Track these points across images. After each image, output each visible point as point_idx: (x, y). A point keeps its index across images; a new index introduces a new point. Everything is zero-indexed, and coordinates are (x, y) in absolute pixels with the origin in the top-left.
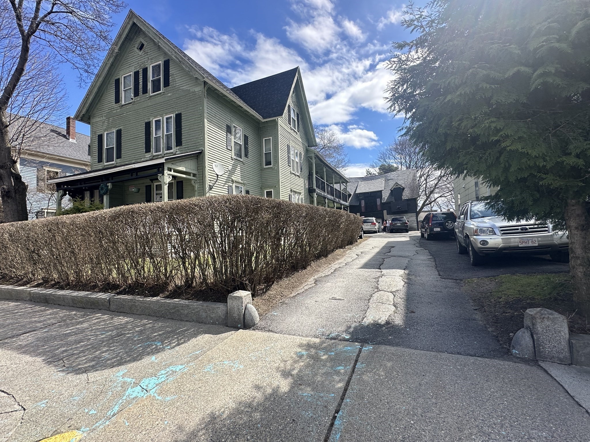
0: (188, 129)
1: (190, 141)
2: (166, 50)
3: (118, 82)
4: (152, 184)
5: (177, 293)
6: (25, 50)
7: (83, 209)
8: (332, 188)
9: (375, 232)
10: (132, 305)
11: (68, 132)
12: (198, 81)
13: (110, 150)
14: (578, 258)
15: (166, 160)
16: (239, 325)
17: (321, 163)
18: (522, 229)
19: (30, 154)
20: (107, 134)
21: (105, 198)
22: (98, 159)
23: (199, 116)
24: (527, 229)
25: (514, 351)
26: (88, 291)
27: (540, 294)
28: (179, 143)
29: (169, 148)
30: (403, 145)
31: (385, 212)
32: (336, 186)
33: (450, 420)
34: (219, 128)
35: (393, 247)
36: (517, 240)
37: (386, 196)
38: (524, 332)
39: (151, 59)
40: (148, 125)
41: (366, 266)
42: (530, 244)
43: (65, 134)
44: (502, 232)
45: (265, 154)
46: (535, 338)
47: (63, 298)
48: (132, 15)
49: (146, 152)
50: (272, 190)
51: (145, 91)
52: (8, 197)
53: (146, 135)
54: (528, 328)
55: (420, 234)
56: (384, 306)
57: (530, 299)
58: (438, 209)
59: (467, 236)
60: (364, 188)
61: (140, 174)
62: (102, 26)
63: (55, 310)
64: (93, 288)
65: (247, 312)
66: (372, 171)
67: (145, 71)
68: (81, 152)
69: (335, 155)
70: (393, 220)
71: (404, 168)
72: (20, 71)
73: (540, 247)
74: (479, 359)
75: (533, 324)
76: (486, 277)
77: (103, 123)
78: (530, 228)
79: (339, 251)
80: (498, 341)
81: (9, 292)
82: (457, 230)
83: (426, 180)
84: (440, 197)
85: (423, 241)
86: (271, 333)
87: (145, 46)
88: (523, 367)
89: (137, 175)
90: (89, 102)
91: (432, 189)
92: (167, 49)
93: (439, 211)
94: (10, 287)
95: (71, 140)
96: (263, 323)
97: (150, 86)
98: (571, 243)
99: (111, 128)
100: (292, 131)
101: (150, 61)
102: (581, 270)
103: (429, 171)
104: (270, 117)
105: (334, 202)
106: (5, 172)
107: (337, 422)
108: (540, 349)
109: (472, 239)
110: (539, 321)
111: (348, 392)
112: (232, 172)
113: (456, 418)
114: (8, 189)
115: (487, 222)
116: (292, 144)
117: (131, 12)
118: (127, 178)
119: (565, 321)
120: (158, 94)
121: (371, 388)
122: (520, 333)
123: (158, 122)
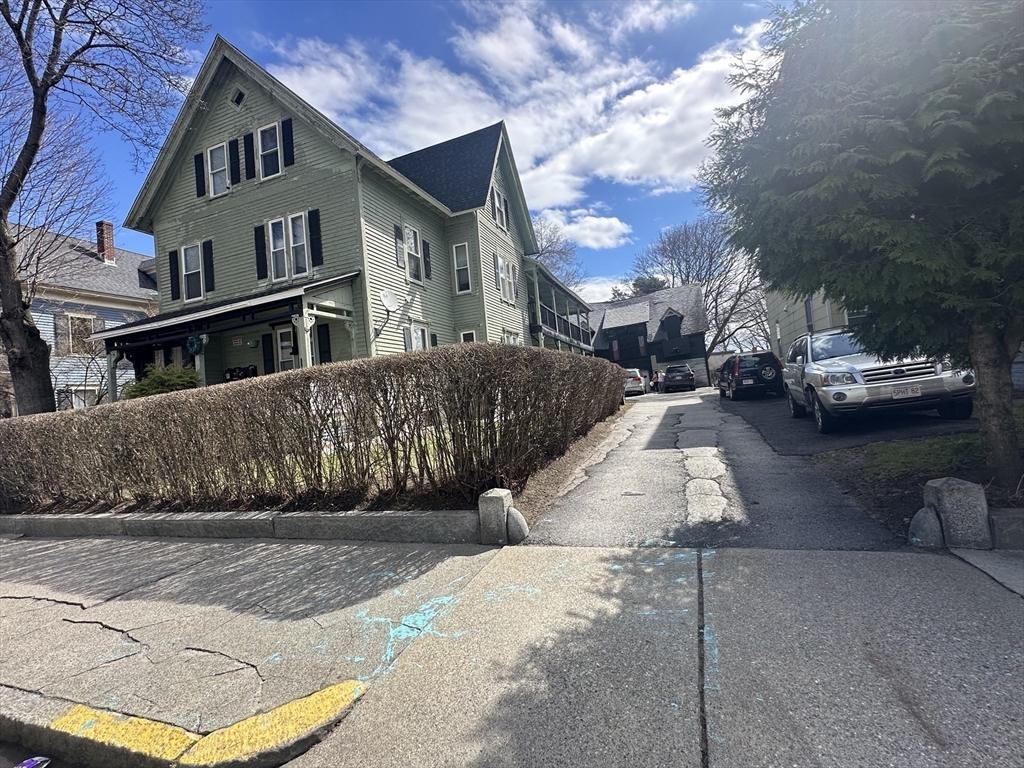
0: (332, 235)
1: (336, 255)
2: (287, 104)
3: (199, 159)
4: (273, 333)
5: (383, 501)
6: (40, 111)
7: (169, 380)
8: (566, 322)
9: (640, 393)
10: (315, 525)
11: (101, 248)
12: (346, 154)
13: (192, 278)
14: (990, 406)
15: (305, 290)
16: (500, 541)
17: (548, 281)
18: (895, 372)
19: (49, 292)
20: (185, 250)
21: (198, 359)
22: (172, 293)
23: (351, 213)
24: (903, 371)
25: (914, 539)
26: (228, 510)
27: (935, 465)
28: (317, 260)
29: (300, 269)
30: (675, 243)
31: (653, 358)
32: (573, 319)
33: (853, 621)
34: (384, 232)
35: (682, 415)
36: (889, 388)
37: (653, 331)
38: (927, 512)
39: (259, 119)
40: (260, 232)
41: (653, 444)
42: (910, 394)
43: (95, 250)
44: (867, 378)
45: (458, 270)
46: (943, 518)
47: (187, 525)
48: (220, 43)
49: (260, 278)
50: (474, 332)
51: (251, 173)
52: (22, 368)
53: (257, 249)
54: (931, 506)
55: (718, 392)
56: (709, 499)
57: (923, 471)
58: (736, 348)
59: (810, 388)
60: (616, 319)
61: (259, 316)
62: (171, 65)
63: (180, 545)
64: (236, 505)
65: (510, 520)
66: (622, 288)
67: (249, 139)
68: (127, 283)
69: (561, 265)
70: (669, 371)
71: (678, 281)
72: (32, 148)
73: (925, 397)
74: (869, 553)
75: (939, 500)
76: (848, 448)
77: (178, 230)
78: (908, 370)
79: (600, 426)
80: (889, 530)
81: (80, 523)
82: (789, 381)
83: (715, 300)
84: (741, 327)
85: (727, 402)
86: (555, 548)
87: (245, 97)
88: (930, 557)
89: (253, 318)
90: (151, 195)
91: (726, 315)
92: (287, 101)
93: (738, 351)
94: (81, 516)
95: (107, 262)
96: (536, 534)
97: (259, 165)
98: (980, 386)
99: (192, 239)
100: (499, 231)
101: (256, 122)
102: (996, 423)
103: (720, 286)
104: (463, 210)
105: (570, 346)
106: (13, 325)
107: (706, 638)
108: (950, 533)
109: (819, 393)
110: (947, 494)
111: (705, 605)
112: (407, 306)
113: (860, 618)
114: (22, 353)
115: (840, 365)
116: (500, 252)
117: (219, 38)
118: (235, 324)
119: (982, 491)
120: (274, 179)
121: (735, 598)
122: (920, 514)
123: (277, 227)
